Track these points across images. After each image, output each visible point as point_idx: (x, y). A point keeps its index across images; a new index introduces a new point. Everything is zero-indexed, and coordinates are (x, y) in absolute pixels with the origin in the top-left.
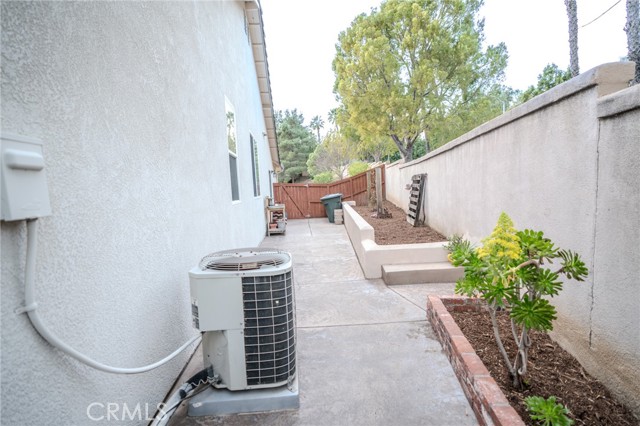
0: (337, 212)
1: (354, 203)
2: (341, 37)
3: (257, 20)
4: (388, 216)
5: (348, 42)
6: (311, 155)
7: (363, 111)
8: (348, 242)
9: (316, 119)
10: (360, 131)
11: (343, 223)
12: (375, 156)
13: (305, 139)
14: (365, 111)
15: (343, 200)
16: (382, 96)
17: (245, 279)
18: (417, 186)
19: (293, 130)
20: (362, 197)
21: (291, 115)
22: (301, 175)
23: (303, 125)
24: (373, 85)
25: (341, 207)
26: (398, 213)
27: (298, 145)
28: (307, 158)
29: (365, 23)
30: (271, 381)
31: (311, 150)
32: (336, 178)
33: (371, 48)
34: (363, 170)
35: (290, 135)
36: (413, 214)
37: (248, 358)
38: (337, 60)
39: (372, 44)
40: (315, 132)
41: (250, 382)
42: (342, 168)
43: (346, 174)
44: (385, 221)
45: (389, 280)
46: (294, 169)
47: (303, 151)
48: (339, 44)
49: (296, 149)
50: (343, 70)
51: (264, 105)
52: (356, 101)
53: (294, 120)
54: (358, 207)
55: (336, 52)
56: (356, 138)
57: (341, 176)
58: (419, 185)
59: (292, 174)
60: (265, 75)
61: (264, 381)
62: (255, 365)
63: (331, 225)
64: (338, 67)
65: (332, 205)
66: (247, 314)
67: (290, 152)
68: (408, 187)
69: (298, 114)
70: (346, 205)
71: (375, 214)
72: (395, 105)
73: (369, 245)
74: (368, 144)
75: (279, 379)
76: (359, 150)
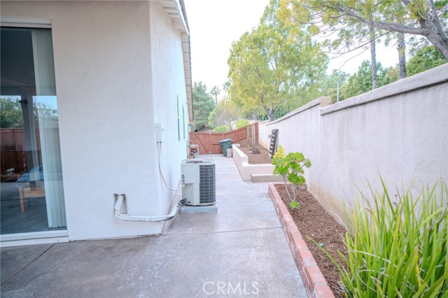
0: (229, 150)
1: (239, 145)
2: (234, 46)
3: (187, 41)
4: (258, 152)
5: (237, 50)
6: (211, 113)
7: (245, 91)
8: (235, 166)
9: (215, 88)
10: (243, 101)
11: (232, 157)
12: (253, 116)
13: (207, 102)
14: (247, 90)
15: (232, 143)
16: (256, 83)
17: (200, 166)
18: (274, 136)
19: (199, 96)
20: (244, 142)
21: (198, 85)
22: (203, 126)
23: (206, 92)
24: (252, 76)
25: (231, 147)
26: (264, 151)
27: (202, 106)
28: (208, 115)
29: (247, 39)
30: (208, 202)
31: (211, 110)
32: (228, 130)
33: (251, 56)
34: (245, 125)
35: (197, 99)
36: (271, 151)
37: (201, 193)
38: (231, 59)
39: (251, 52)
40: (214, 97)
41: (201, 202)
42: (232, 122)
43: (235, 127)
44: (256, 155)
45: (254, 180)
46: (199, 122)
47: (206, 110)
48: (232, 48)
49: (201, 109)
50: (234, 65)
51: (187, 85)
52: (241, 84)
53: (200, 90)
54: (241, 147)
55: (230, 54)
56: (241, 105)
57: (231, 128)
58: (275, 135)
59: (198, 125)
60: (189, 69)
61: (205, 202)
62: (203, 196)
63: (225, 158)
64: (232, 62)
65: (225, 146)
66: (201, 178)
67: (197, 111)
68: (270, 136)
69: (203, 85)
70: (234, 146)
71: (251, 152)
72: (264, 88)
73: (245, 164)
74: (249, 108)
75: (211, 202)
76: (243, 111)
